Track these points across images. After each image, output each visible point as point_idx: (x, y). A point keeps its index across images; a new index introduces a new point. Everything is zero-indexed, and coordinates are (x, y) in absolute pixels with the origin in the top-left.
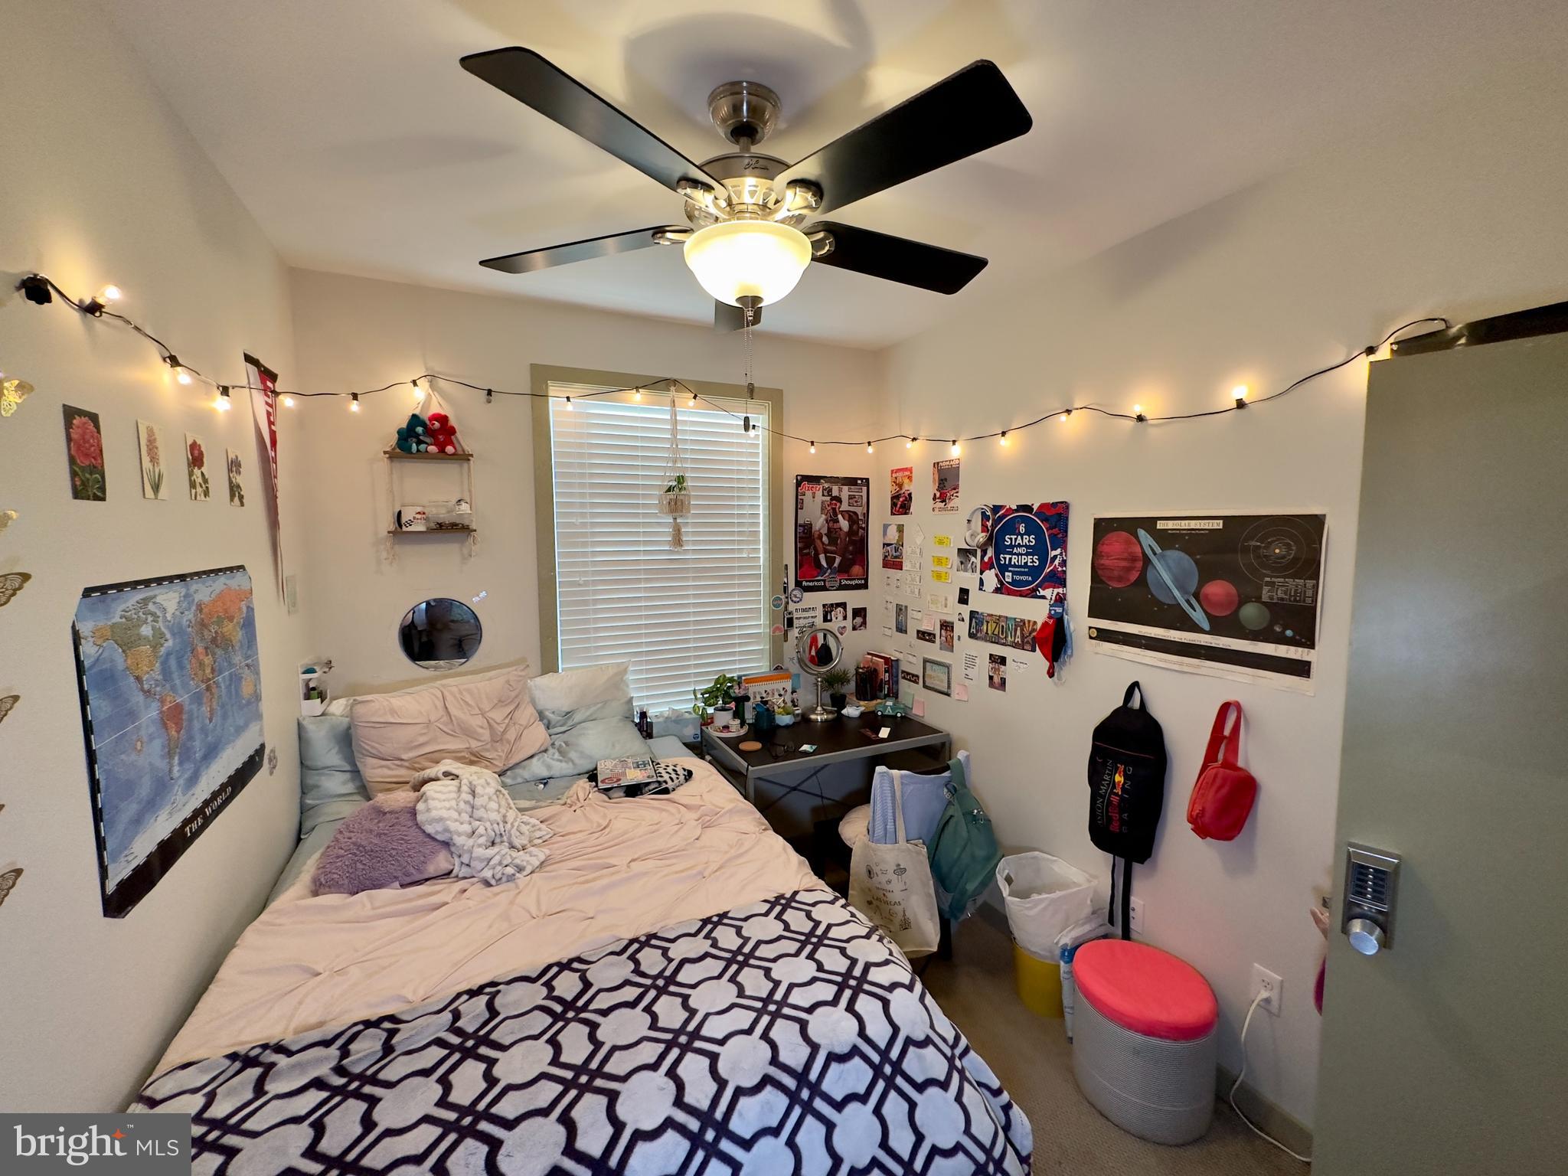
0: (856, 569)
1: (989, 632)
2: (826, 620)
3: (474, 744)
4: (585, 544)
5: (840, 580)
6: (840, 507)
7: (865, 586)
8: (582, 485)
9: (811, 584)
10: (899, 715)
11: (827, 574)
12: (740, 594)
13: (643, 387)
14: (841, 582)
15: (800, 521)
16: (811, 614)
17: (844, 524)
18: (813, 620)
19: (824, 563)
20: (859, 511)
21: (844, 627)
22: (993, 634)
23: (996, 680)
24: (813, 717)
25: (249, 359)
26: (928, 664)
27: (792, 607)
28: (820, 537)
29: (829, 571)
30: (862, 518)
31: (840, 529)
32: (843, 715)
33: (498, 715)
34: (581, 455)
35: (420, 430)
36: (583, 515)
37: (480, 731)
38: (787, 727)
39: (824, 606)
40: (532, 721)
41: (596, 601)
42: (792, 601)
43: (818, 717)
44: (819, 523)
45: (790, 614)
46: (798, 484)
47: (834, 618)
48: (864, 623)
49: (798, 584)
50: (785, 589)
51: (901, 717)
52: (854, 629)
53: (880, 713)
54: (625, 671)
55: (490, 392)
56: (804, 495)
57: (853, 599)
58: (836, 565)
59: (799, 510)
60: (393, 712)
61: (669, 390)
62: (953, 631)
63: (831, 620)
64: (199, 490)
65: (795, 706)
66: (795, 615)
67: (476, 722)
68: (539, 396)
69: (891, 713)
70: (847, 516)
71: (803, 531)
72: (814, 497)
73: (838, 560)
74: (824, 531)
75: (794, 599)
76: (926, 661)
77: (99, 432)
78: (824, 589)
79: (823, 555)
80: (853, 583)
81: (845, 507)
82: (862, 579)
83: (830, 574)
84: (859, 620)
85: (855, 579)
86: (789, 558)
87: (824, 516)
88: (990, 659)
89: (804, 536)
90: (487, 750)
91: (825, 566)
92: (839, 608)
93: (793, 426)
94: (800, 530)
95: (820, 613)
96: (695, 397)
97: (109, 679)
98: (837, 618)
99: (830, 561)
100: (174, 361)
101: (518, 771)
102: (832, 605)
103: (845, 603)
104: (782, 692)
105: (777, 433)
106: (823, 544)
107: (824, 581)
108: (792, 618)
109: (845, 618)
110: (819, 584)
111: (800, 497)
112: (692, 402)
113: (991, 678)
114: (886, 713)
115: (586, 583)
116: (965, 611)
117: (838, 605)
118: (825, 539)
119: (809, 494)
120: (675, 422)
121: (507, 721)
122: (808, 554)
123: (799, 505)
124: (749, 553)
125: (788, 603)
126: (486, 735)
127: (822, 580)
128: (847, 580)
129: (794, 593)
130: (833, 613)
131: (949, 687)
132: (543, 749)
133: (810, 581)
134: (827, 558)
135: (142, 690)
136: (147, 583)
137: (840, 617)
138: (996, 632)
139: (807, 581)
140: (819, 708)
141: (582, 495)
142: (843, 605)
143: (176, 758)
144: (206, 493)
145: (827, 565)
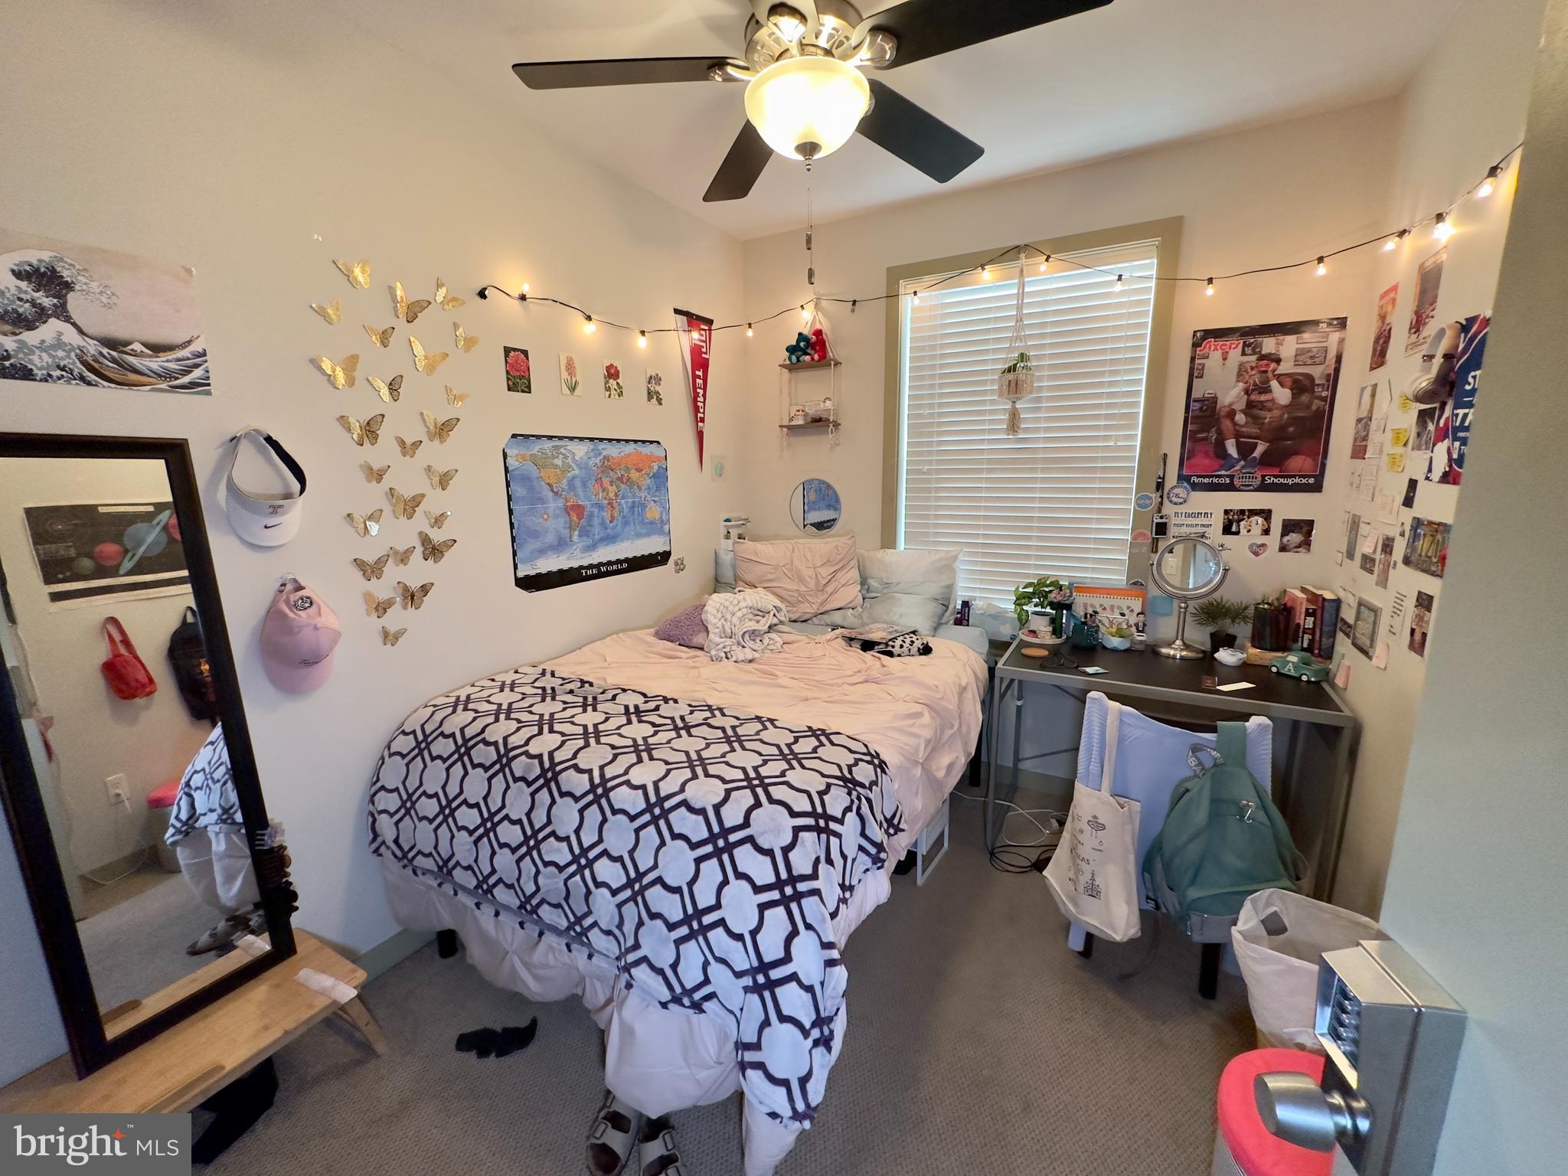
0: (1299, 463)
1: (1423, 554)
2: (1227, 530)
3: (803, 588)
4: (931, 434)
5: (1263, 477)
6: (1274, 371)
7: (1317, 488)
8: (933, 377)
9: (1206, 480)
10: (1304, 678)
11: (1237, 468)
12: (1102, 490)
13: (991, 262)
14: (1263, 479)
15: (1196, 394)
16: (1203, 521)
17: (1282, 395)
18: (1205, 529)
19: (1232, 450)
20: (1317, 372)
21: (1263, 545)
22: (1427, 556)
23: (1418, 637)
24: (1164, 651)
25: (677, 311)
26: (1362, 607)
27: (1168, 509)
28: (1231, 414)
29: (1242, 463)
30: (1323, 382)
31: (1273, 400)
32: (1215, 659)
33: (825, 572)
34: (933, 347)
35: (802, 344)
36: (931, 406)
37: (808, 579)
38: (1114, 651)
39: (1226, 512)
40: (850, 582)
41: (938, 490)
42: (1171, 502)
43: (1176, 651)
44: (1231, 395)
45: (1162, 517)
46: (1196, 345)
47: (1243, 531)
48: (1306, 544)
49: (1181, 478)
50: (1160, 486)
51: (1309, 682)
52: (1283, 549)
53: (1274, 669)
54: (955, 558)
55: (854, 302)
56: (1207, 357)
57: (1287, 506)
58: (1257, 454)
59: (1195, 380)
60: (756, 553)
61: (1018, 259)
62: (1391, 554)
63: (1237, 533)
64: (613, 392)
65: (1139, 631)
66: (1174, 520)
67: (808, 573)
68: (892, 296)
69: (1293, 673)
70: (1288, 381)
71: (1201, 408)
72: (1225, 359)
73: (1261, 448)
74: (1241, 405)
75: (1175, 500)
76: (1360, 604)
77: (528, 359)
78: (1231, 487)
79: (1233, 441)
80: (1290, 481)
81: (1285, 368)
82: (1310, 476)
83: (1243, 467)
84: (1295, 538)
85: (1294, 476)
86: (1172, 444)
87: (1241, 385)
88: (1417, 600)
89: (1200, 414)
90: (811, 595)
91: (1235, 455)
92: (1256, 518)
93: (1196, 261)
94: (1195, 406)
95: (1218, 521)
96: (1047, 260)
97: (526, 479)
98: (1249, 531)
99: (1245, 450)
100: (589, 318)
101: (825, 616)
102: (1242, 512)
103: (1270, 511)
104: (1126, 612)
105: (1168, 282)
106: (1235, 424)
107: (1232, 477)
108: (1165, 524)
109: (1266, 532)
110: (1222, 481)
111: (1197, 361)
112: (1043, 267)
113: (1413, 631)
114: (1285, 671)
115: (929, 472)
116: (1407, 516)
117: (1253, 513)
118: (1240, 418)
119: (1216, 356)
120: (1022, 294)
121: (829, 577)
122: (1205, 439)
123: (1195, 373)
124: (1117, 440)
125: (1161, 503)
126: (812, 584)
127: (1227, 476)
128: (1276, 477)
129: (1176, 491)
130: (1242, 524)
131: (1372, 646)
132: (851, 605)
133: (1204, 477)
134: (1240, 446)
135: (553, 491)
136: (561, 438)
137: (1257, 530)
138: (1429, 554)
139: (1198, 476)
140: (1178, 642)
141: (932, 386)
142: (1266, 514)
143: (576, 533)
144: (620, 394)
145: (1239, 452)
